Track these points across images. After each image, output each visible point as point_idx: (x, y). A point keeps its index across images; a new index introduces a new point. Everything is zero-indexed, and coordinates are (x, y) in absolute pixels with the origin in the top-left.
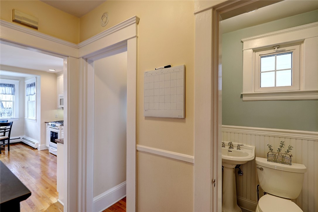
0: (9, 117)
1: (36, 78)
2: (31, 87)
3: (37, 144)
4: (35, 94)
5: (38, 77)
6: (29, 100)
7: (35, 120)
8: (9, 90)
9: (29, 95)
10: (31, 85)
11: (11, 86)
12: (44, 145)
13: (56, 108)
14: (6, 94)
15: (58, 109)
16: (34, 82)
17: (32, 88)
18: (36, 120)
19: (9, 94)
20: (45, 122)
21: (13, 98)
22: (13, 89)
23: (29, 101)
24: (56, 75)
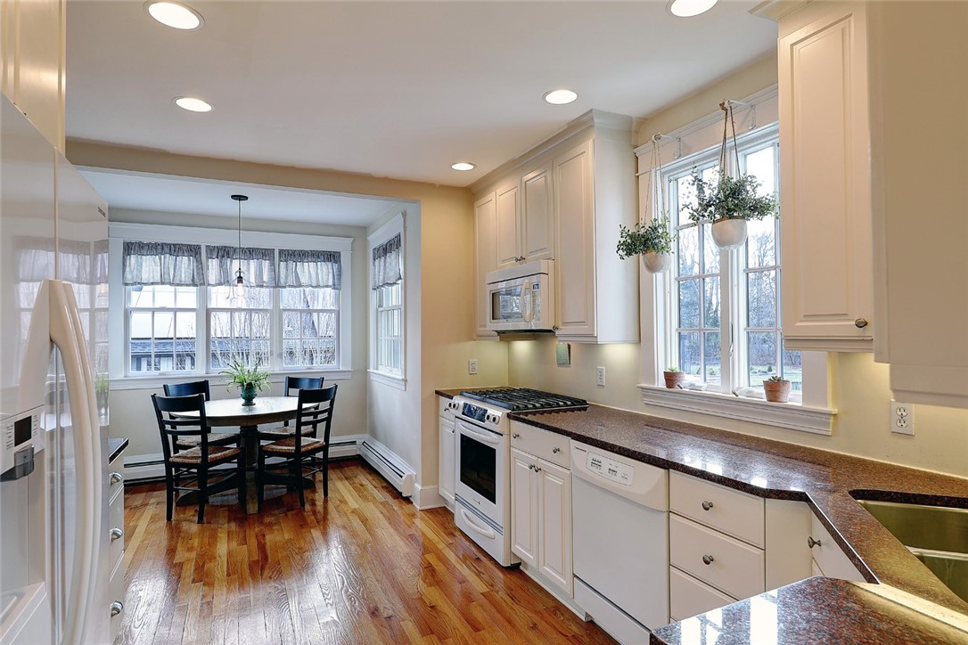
0: (327, 367)
1: (404, 215)
2: (388, 255)
3: (410, 478)
4: (400, 278)
5: (410, 207)
6: (380, 306)
7: (403, 383)
8: (324, 270)
9: (382, 286)
10: (385, 250)
11: (332, 257)
12: (432, 487)
13: (473, 335)
14: (318, 286)
15: (481, 337)
16: (395, 234)
17: (391, 257)
18: (405, 381)
19: (327, 286)
20: (437, 392)
21: (337, 298)
22: (336, 266)
23: (380, 309)
24: (470, 194)
